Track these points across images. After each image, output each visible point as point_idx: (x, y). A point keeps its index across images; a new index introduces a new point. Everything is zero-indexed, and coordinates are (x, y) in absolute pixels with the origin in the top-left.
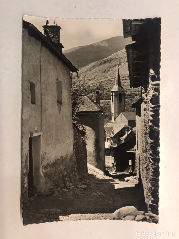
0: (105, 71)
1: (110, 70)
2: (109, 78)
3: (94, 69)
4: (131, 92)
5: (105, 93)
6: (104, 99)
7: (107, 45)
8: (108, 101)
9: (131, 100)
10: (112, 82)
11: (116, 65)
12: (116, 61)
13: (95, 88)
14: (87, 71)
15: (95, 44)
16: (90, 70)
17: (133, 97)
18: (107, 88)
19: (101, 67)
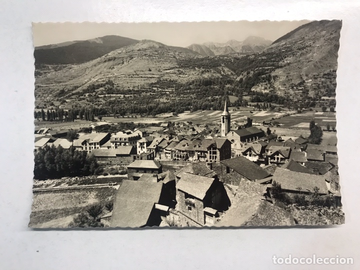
0: (110, 68)
1: (115, 67)
2: (116, 74)
3: (100, 66)
4: (138, 88)
5: (115, 88)
6: (115, 94)
7: (102, 42)
8: (119, 95)
9: (140, 95)
10: (120, 79)
11: (119, 64)
12: (119, 60)
13: (104, 83)
14: (92, 67)
15: (90, 40)
16: (95, 66)
17: (141, 93)
18: (116, 83)
19: (106, 64)
